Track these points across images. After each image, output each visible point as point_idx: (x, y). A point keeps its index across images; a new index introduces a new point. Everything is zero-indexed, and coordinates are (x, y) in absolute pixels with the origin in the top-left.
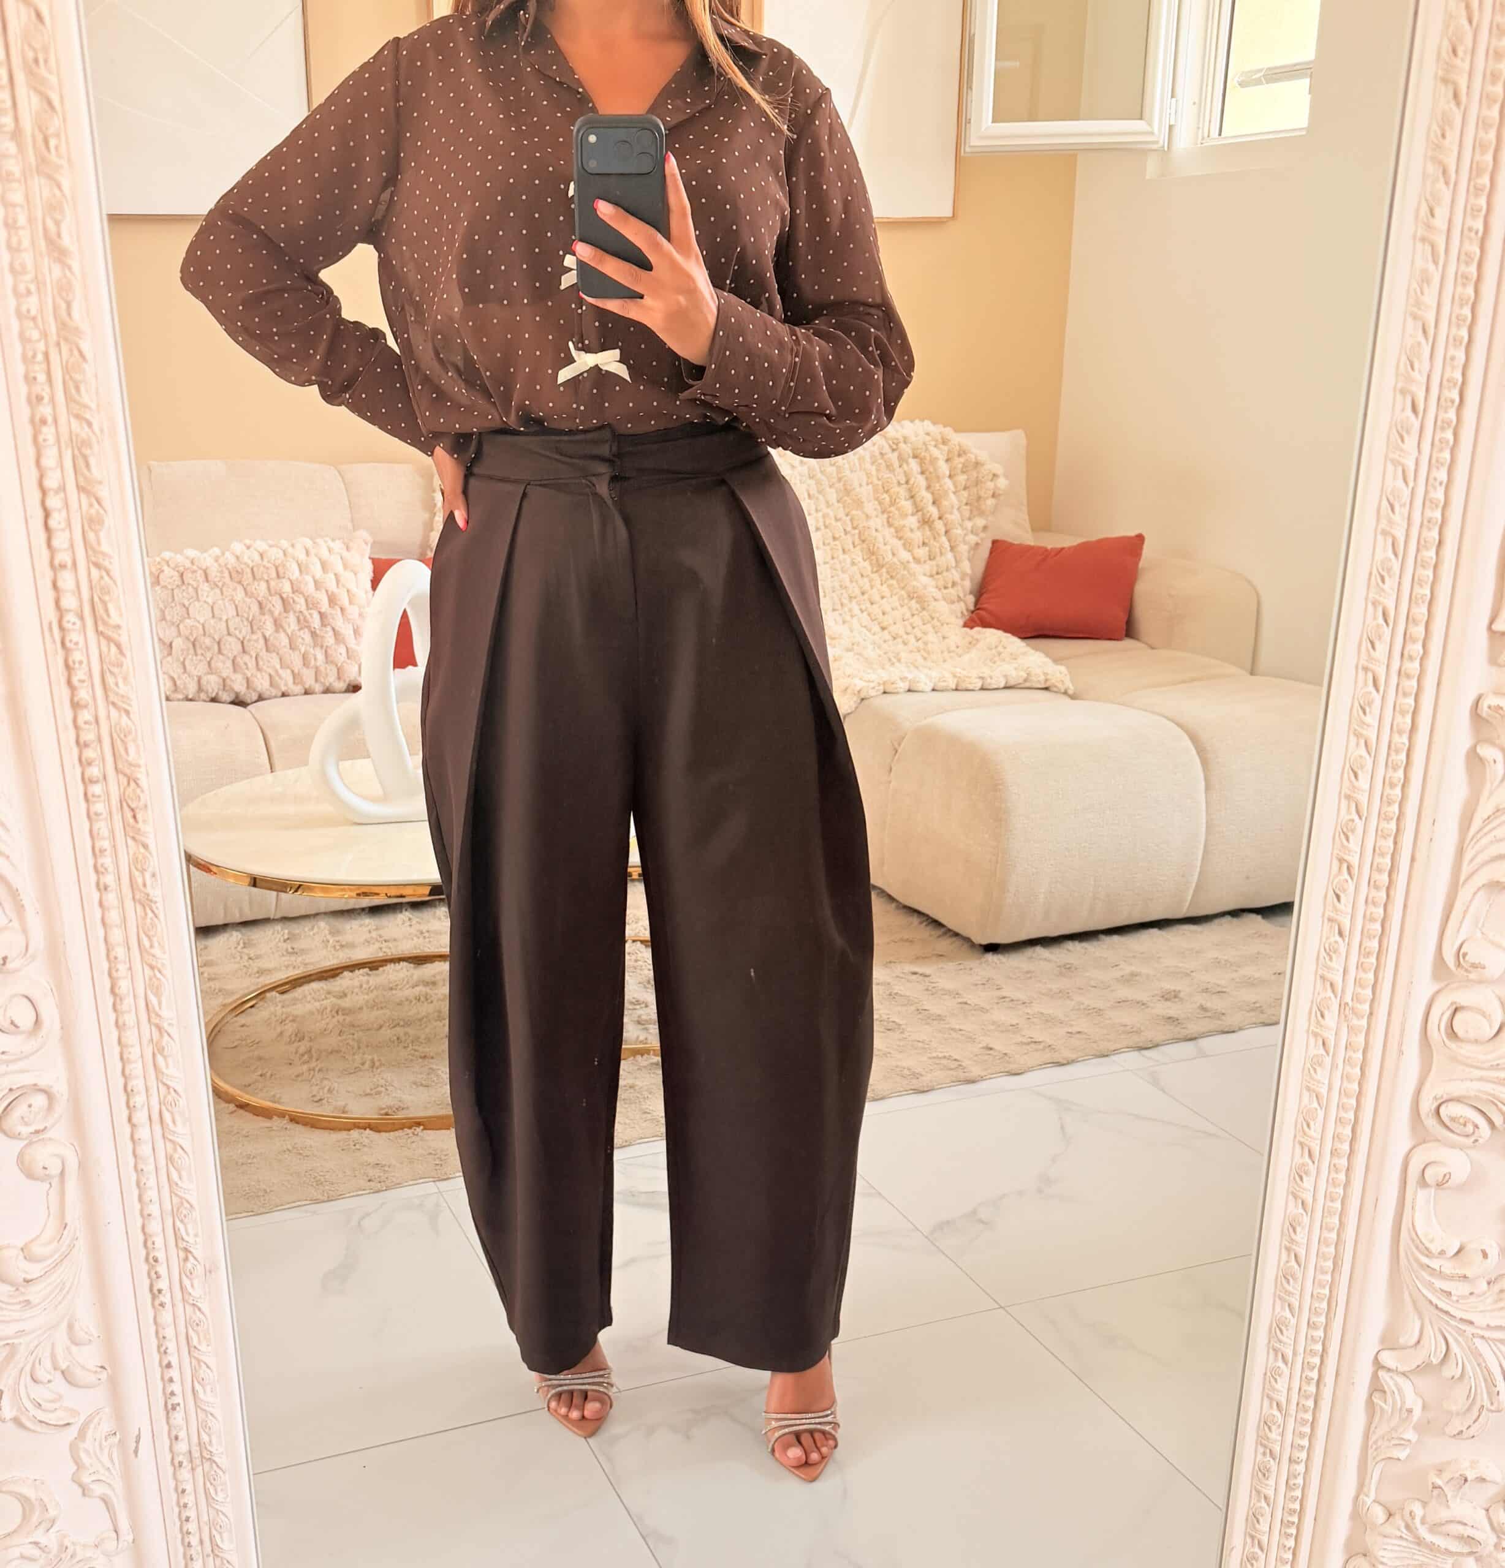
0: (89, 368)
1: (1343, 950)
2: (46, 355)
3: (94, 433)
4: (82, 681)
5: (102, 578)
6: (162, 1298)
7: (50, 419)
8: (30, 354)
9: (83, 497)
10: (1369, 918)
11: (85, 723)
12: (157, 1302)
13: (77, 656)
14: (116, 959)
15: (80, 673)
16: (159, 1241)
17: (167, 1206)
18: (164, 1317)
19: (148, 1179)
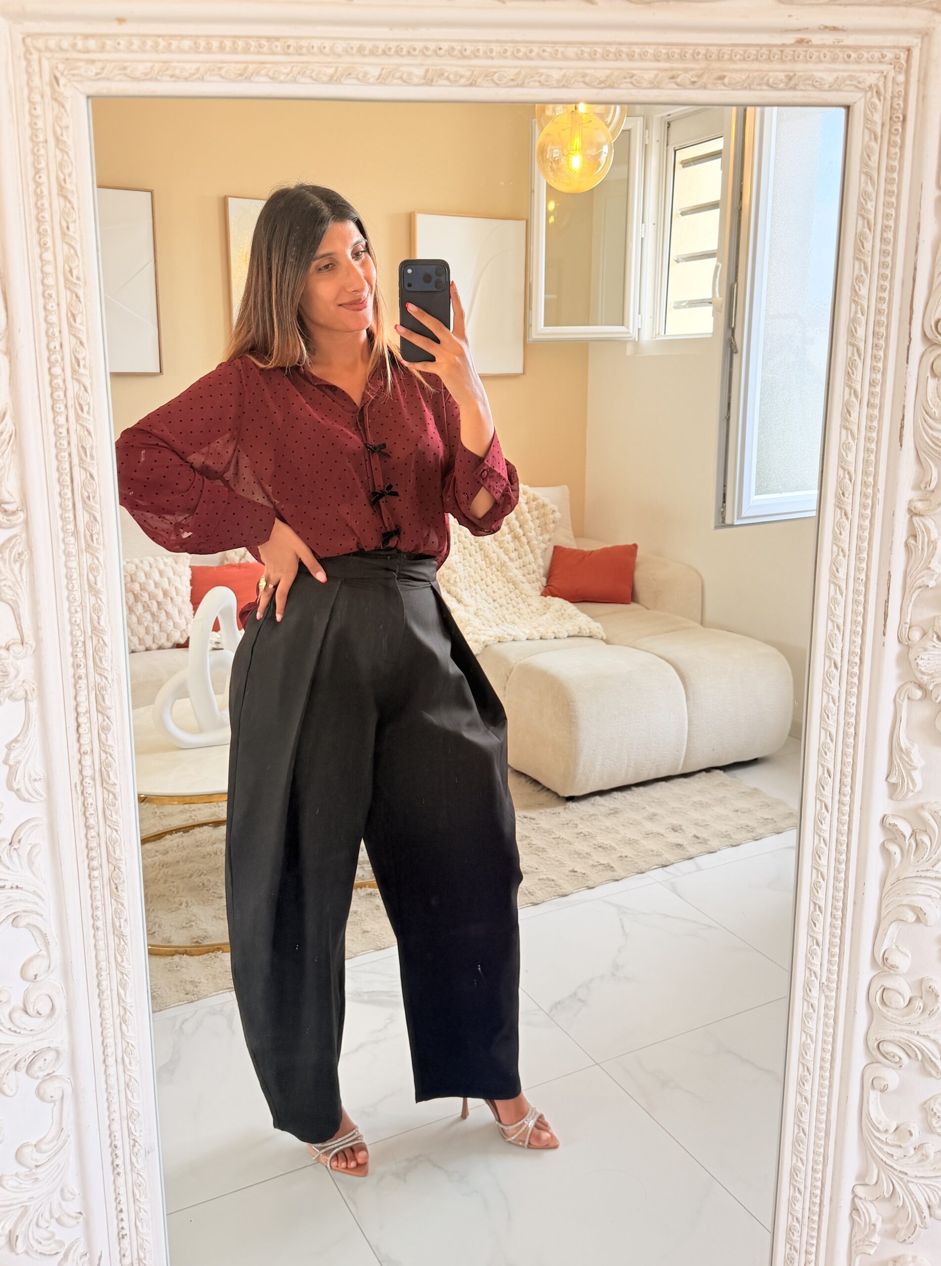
0: (108, 650)
1: (819, 953)
2: (84, 643)
3: (108, 682)
4: (92, 814)
5: (107, 758)
6: (119, 1170)
7: (84, 676)
8: (75, 643)
9: (101, 718)
10: (832, 935)
11: (92, 837)
12: (116, 1172)
13: (90, 800)
14: (101, 969)
15: (91, 810)
16: (118, 1135)
17: (124, 1114)
18: (121, 1180)
19: (113, 1098)
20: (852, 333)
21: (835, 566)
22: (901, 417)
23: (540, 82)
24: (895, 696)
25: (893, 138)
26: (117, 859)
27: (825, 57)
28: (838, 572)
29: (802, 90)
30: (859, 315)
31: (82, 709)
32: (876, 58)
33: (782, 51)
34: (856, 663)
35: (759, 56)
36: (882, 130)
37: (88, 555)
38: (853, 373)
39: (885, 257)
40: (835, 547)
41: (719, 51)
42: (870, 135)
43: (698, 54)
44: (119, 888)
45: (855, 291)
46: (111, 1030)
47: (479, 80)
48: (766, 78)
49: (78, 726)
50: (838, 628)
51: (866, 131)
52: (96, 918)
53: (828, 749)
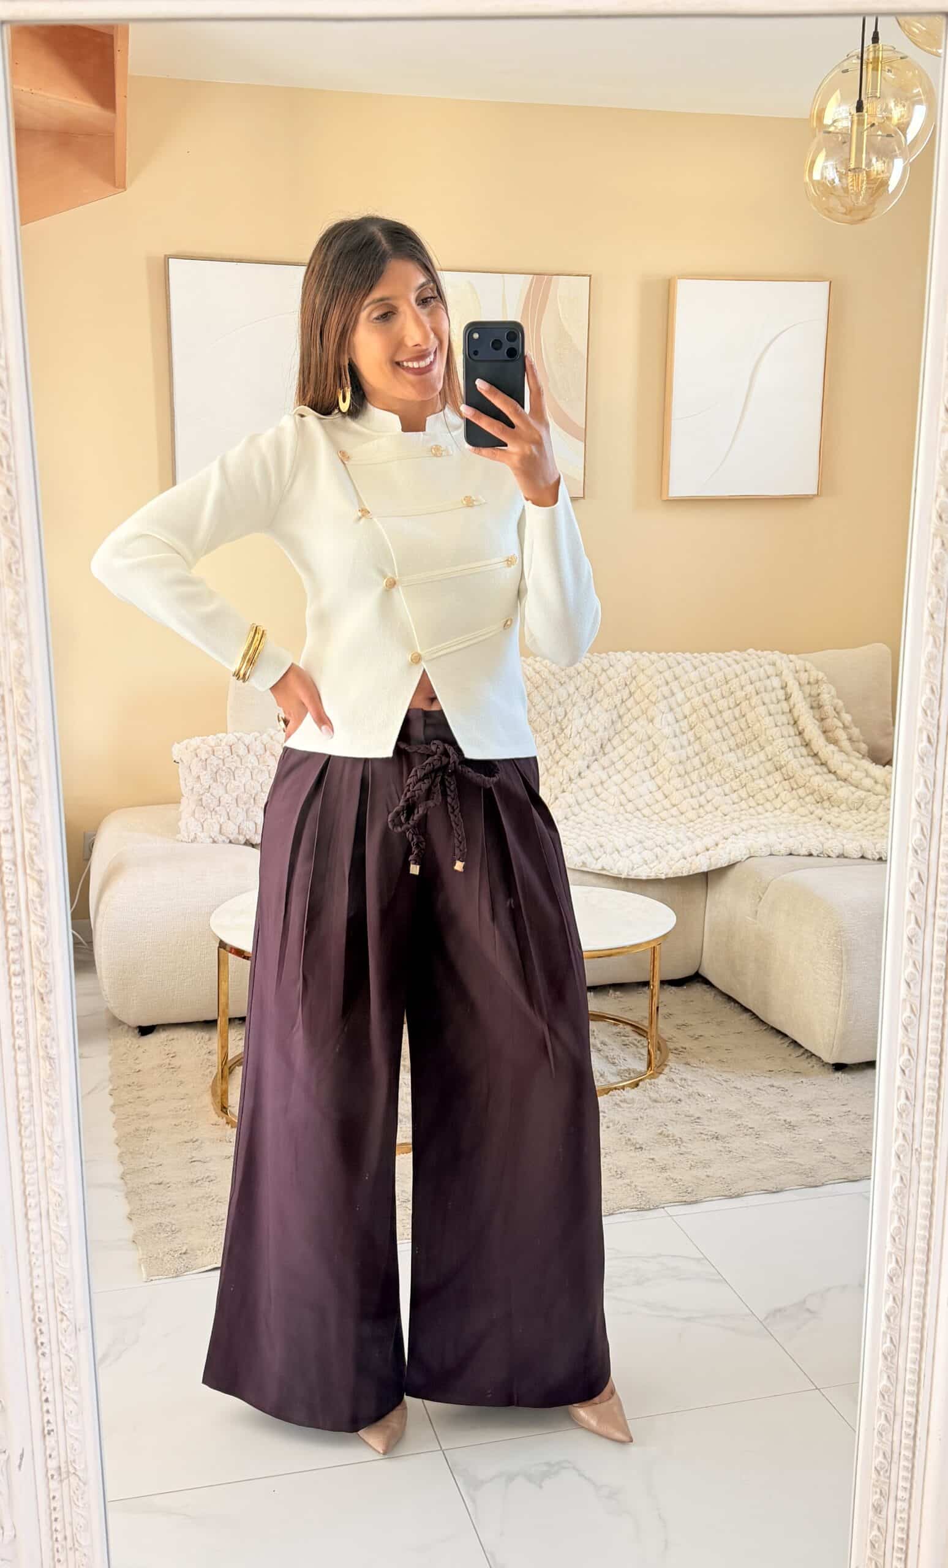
4: (13, 907)
6: (43, 1349)
10: (927, 1088)
11: (12, 935)
12: (40, 1352)
14: (23, 1098)
15: (11, 901)
16: (43, 1306)
17: (49, 1280)
18: (45, 1364)
19: (37, 1260)
26: (42, 963)
44: (45, 999)
46: (35, 1176)
52: (16, 1035)
53: (920, 848)
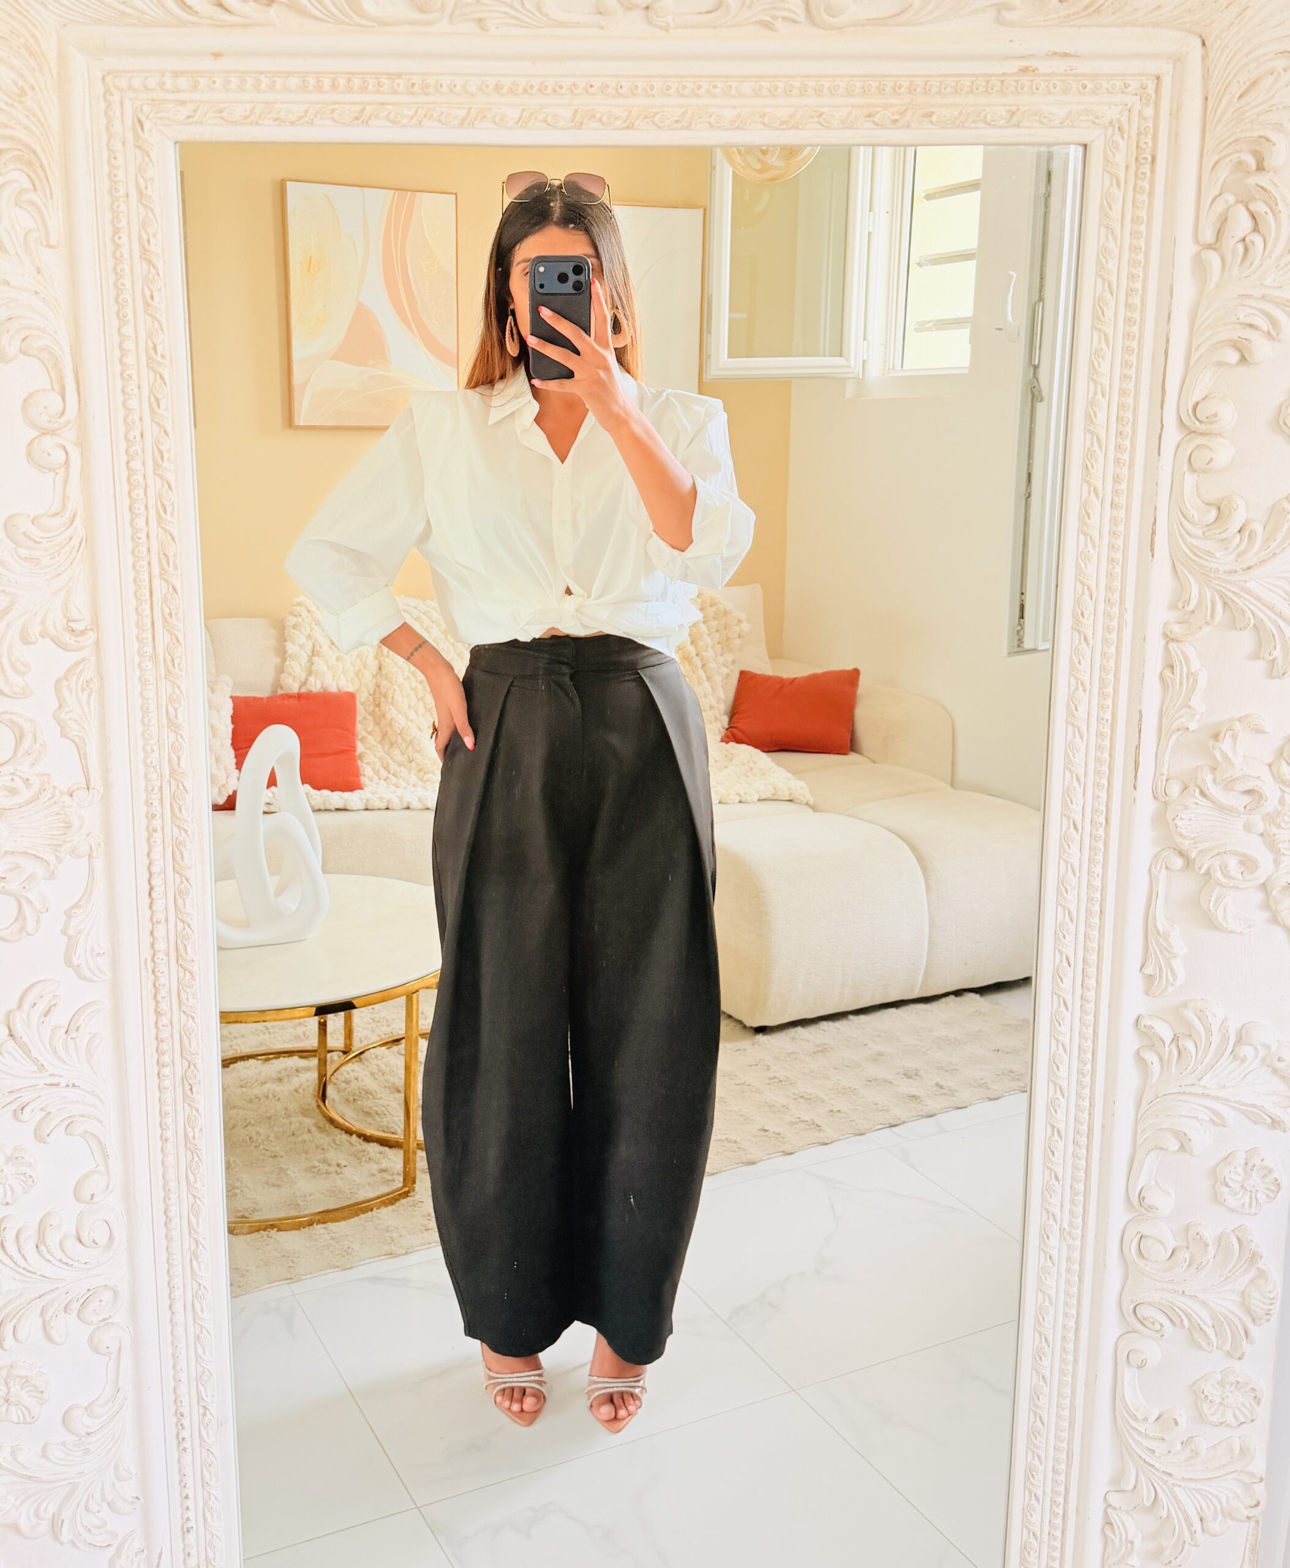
0: (188, 798)
1: (1059, 1190)
2: (161, 788)
3: (188, 836)
4: (165, 998)
5: (184, 928)
6: (185, 1445)
7: (159, 829)
8: (150, 788)
9: (178, 878)
10: (1075, 1167)
11: (163, 1026)
12: (182, 1447)
13: (162, 980)
14: (169, 1190)
15: (163, 993)
16: (185, 1400)
17: (193, 1374)
18: (186, 1459)
19: (180, 1353)
20: (1089, 418)
21: (1074, 703)
22: (1152, 521)
23: (709, 123)
24: (1151, 865)
25: (1139, 182)
26: (194, 1053)
27: (1055, 88)
28: (1077, 710)
29: (1028, 128)
30: (1099, 396)
31: (154, 869)
32: (1117, 88)
33: (1002, 82)
34: (1101, 824)
35: (974, 88)
36: (1126, 173)
37: (168, 683)
38: (1092, 467)
39: (1131, 326)
40: (1072, 678)
41: (926, 83)
42: (1111, 180)
43: (900, 87)
44: (194, 1089)
45: (1094, 367)
46: (180, 1268)
47: (637, 122)
48: (983, 114)
49: (151, 889)
50: (1078, 780)
51: (1106, 175)
52: (165, 1127)
53: (1067, 931)
